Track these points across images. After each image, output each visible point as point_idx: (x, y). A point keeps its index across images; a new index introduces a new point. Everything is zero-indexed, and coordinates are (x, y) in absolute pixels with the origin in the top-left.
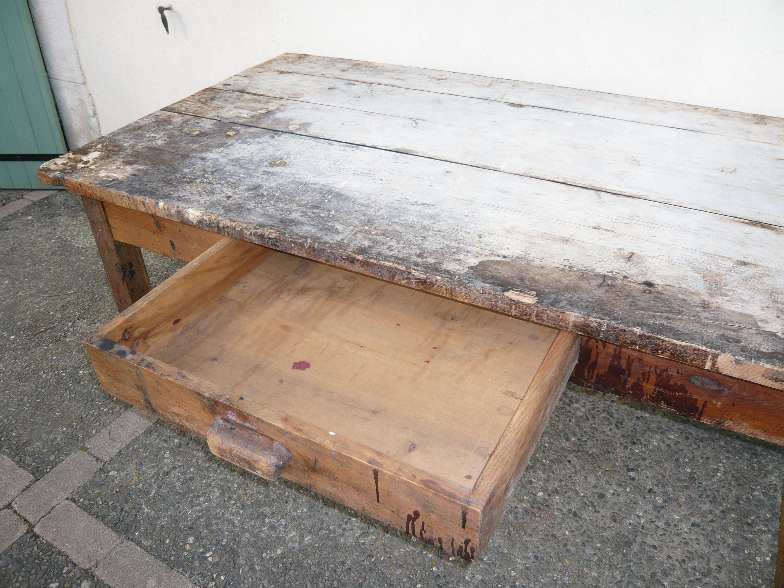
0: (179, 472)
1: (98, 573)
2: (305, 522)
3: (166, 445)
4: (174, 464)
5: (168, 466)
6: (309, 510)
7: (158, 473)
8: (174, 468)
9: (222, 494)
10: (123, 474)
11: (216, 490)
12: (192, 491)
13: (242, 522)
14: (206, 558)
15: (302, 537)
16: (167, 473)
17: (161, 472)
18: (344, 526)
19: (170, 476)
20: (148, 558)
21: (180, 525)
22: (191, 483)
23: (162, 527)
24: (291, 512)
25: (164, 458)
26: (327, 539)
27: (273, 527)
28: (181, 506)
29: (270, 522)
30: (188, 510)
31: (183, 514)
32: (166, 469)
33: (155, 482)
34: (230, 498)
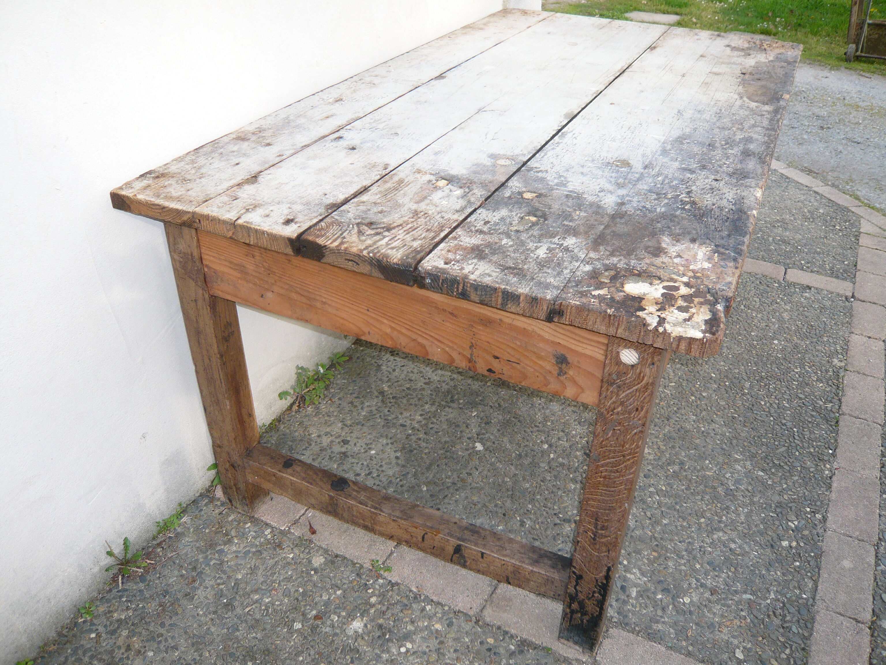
0: (707, 579)
1: (868, 616)
2: (721, 461)
3: (671, 607)
4: (697, 588)
5: (702, 594)
6: (706, 459)
7: (719, 601)
8: (702, 585)
9: (719, 529)
10: (736, 642)
11: (715, 536)
12: (727, 559)
13: (744, 505)
14: (796, 527)
15: (737, 461)
16: (713, 592)
17: (714, 598)
18: (713, 435)
19: (716, 586)
20: (824, 575)
21: (774, 558)
22: (717, 562)
23: (783, 574)
24: (715, 472)
25: (691, 601)
26: (731, 443)
27: (737, 482)
28: (751, 563)
29: (733, 485)
30: (752, 556)
31: (760, 558)
32: (707, 595)
33: (731, 600)
34: (720, 522)
